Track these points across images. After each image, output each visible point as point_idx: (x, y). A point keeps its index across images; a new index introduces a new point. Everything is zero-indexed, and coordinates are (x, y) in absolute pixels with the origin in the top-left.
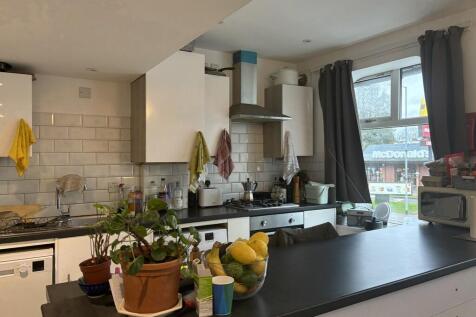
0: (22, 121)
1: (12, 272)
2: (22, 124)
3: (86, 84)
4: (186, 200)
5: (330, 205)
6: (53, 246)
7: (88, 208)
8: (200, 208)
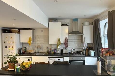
0: (30, 37)
1: (25, 60)
2: (30, 38)
3: (42, 30)
4: (60, 51)
5: (95, 56)
6: (31, 57)
7: (43, 51)
8: (63, 53)
